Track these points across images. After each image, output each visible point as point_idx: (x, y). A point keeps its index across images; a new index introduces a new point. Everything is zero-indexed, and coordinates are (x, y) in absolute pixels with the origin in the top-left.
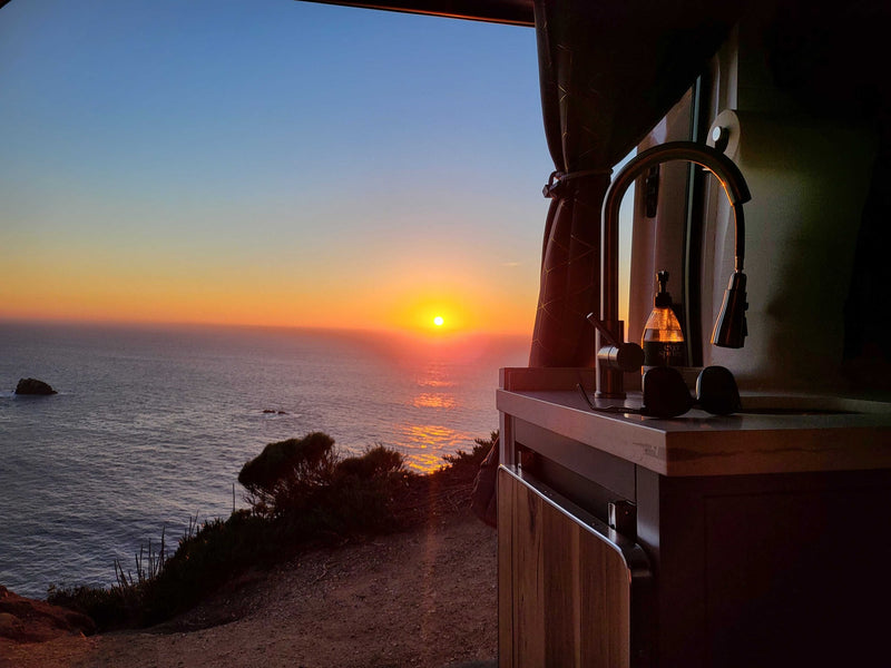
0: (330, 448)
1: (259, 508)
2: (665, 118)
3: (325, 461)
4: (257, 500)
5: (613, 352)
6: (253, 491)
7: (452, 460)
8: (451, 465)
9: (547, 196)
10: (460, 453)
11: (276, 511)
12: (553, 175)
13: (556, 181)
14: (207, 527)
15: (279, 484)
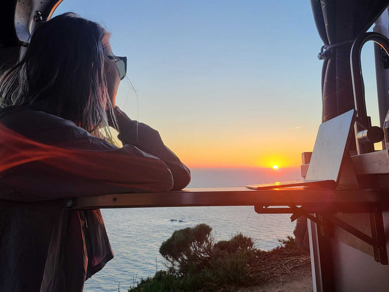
0: (209, 234)
1: (172, 270)
2: (387, 9)
3: (207, 241)
4: (170, 265)
5: (364, 133)
6: (167, 259)
7: (284, 242)
8: (284, 246)
9: (321, 59)
10: (289, 238)
11: (180, 271)
12: (323, 47)
13: (324, 50)
14: (143, 282)
15: (182, 256)
